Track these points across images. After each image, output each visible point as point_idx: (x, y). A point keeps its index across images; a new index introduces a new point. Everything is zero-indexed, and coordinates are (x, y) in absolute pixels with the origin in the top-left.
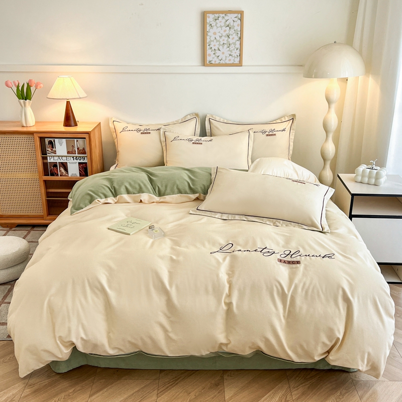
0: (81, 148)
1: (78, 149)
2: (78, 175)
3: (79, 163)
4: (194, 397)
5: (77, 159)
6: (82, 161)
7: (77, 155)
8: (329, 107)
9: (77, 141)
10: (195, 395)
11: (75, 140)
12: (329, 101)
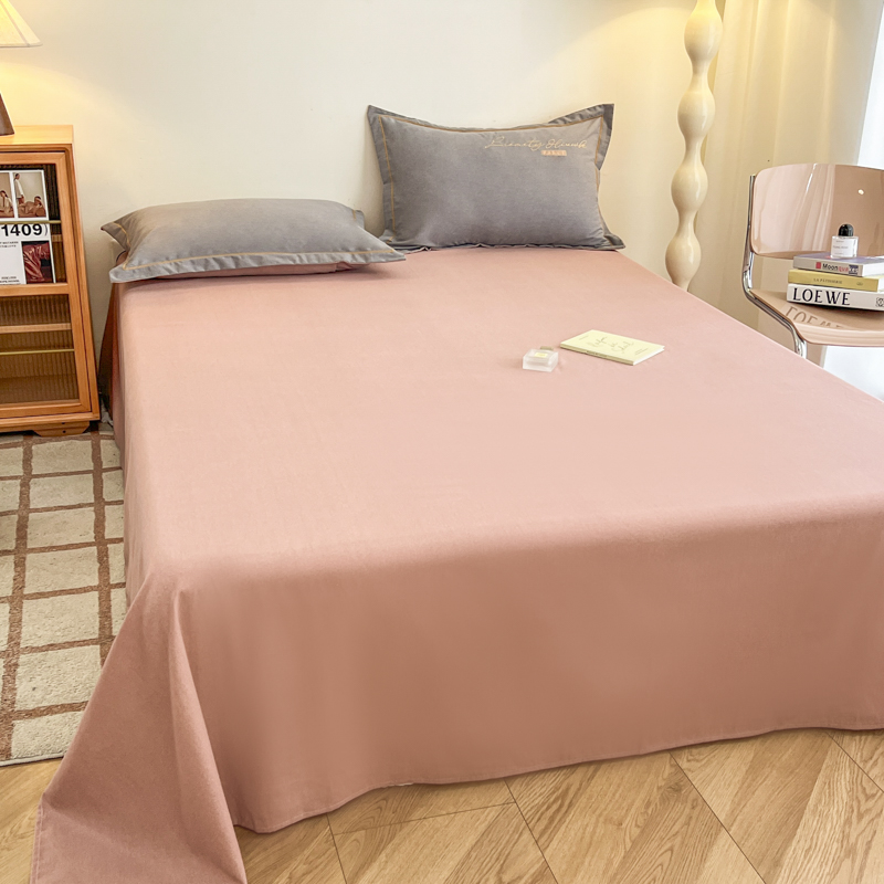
0: (29, 199)
1: (20, 200)
2: (23, 279)
3: (24, 243)
4: (638, 831)
5: (17, 233)
6: (32, 237)
7: (16, 219)
8: (696, 71)
9: (17, 176)
10: (637, 826)
11: (11, 172)
12: (695, 55)
